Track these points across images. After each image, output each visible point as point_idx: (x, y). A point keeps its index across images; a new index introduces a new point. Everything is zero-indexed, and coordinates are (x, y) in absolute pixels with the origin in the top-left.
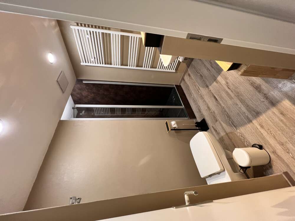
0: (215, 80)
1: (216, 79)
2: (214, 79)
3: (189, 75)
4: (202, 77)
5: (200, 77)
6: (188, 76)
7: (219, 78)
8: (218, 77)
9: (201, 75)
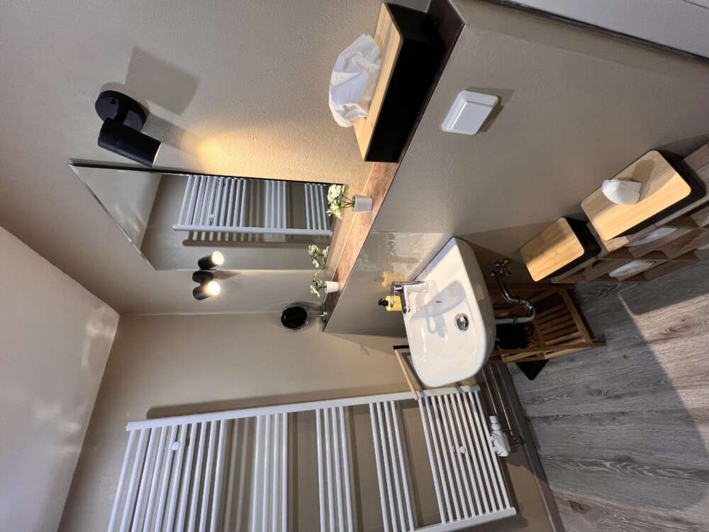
0: (688, 417)
1: (685, 410)
2: (679, 419)
3: (577, 506)
4: (628, 459)
5: (624, 467)
6: (580, 517)
7: (691, 399)
8: (681, 403)
9: (619, 460)
